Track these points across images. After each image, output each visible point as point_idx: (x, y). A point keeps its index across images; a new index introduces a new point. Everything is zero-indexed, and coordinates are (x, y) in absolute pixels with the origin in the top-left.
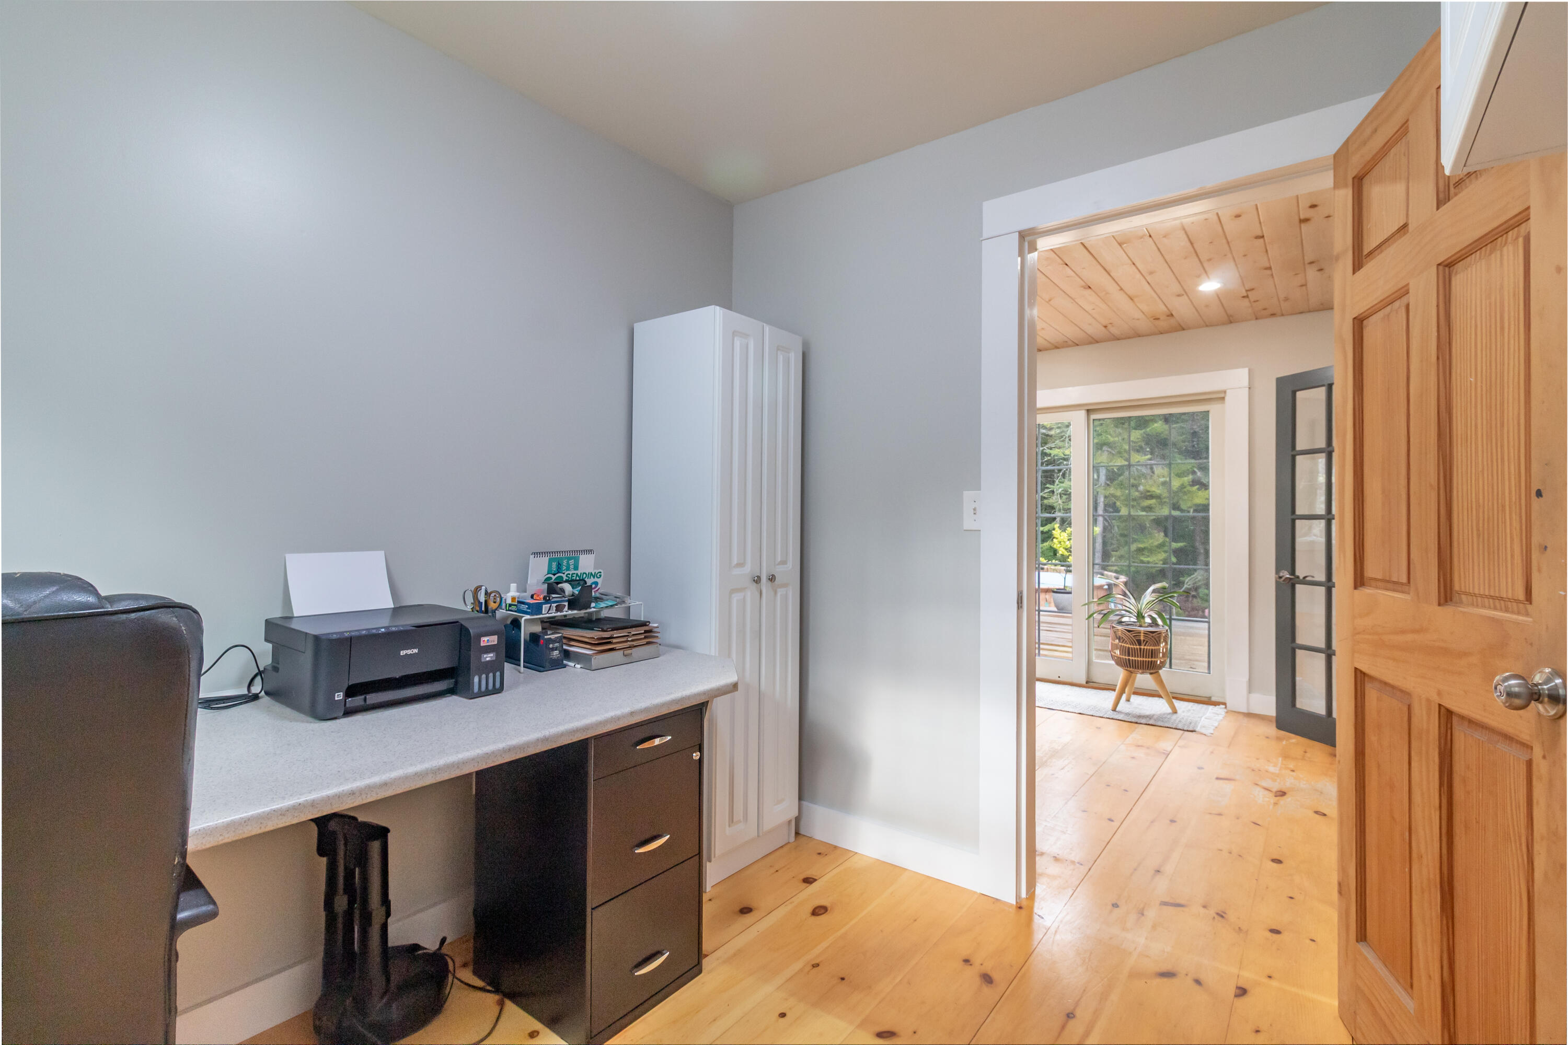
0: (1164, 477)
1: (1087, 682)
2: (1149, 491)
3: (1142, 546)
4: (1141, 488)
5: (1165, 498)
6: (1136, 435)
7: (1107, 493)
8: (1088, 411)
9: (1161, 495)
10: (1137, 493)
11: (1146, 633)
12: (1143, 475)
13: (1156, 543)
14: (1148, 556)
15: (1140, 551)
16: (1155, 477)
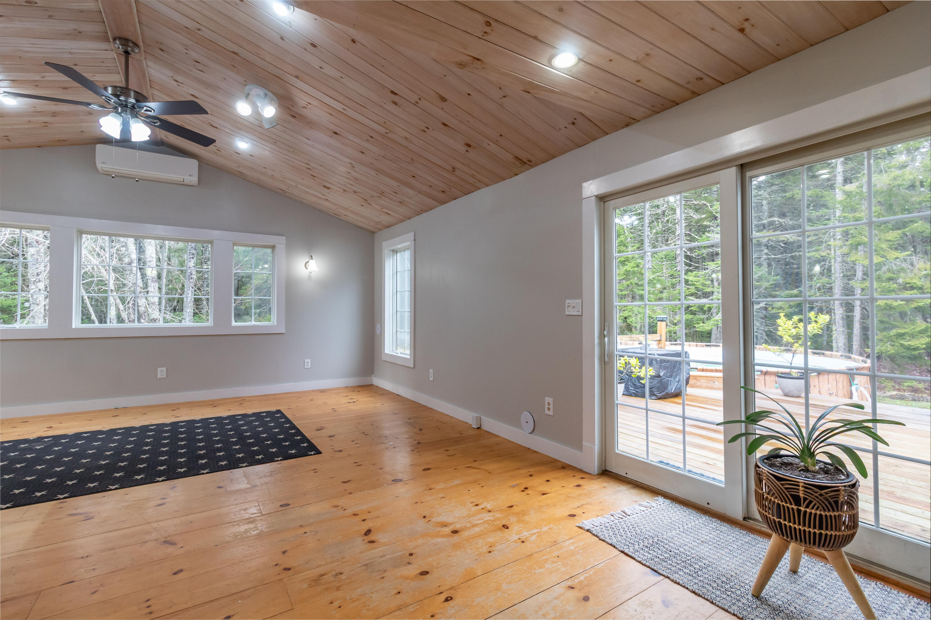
0: (926, 270)
1: (745, 519)
2: (909, 283)
3: (903, 331)
4: (901, 281)
5: (927, 289)
6: (894, 235)
7: (863, 286)
8: (743, 168)
9: (922, 286)
10: (895, 285)
11: (807, 486)
12: (902, 269)
13: (918, 329)
14: (910, 340)
15: (901, 336)
16: (916, 271)
